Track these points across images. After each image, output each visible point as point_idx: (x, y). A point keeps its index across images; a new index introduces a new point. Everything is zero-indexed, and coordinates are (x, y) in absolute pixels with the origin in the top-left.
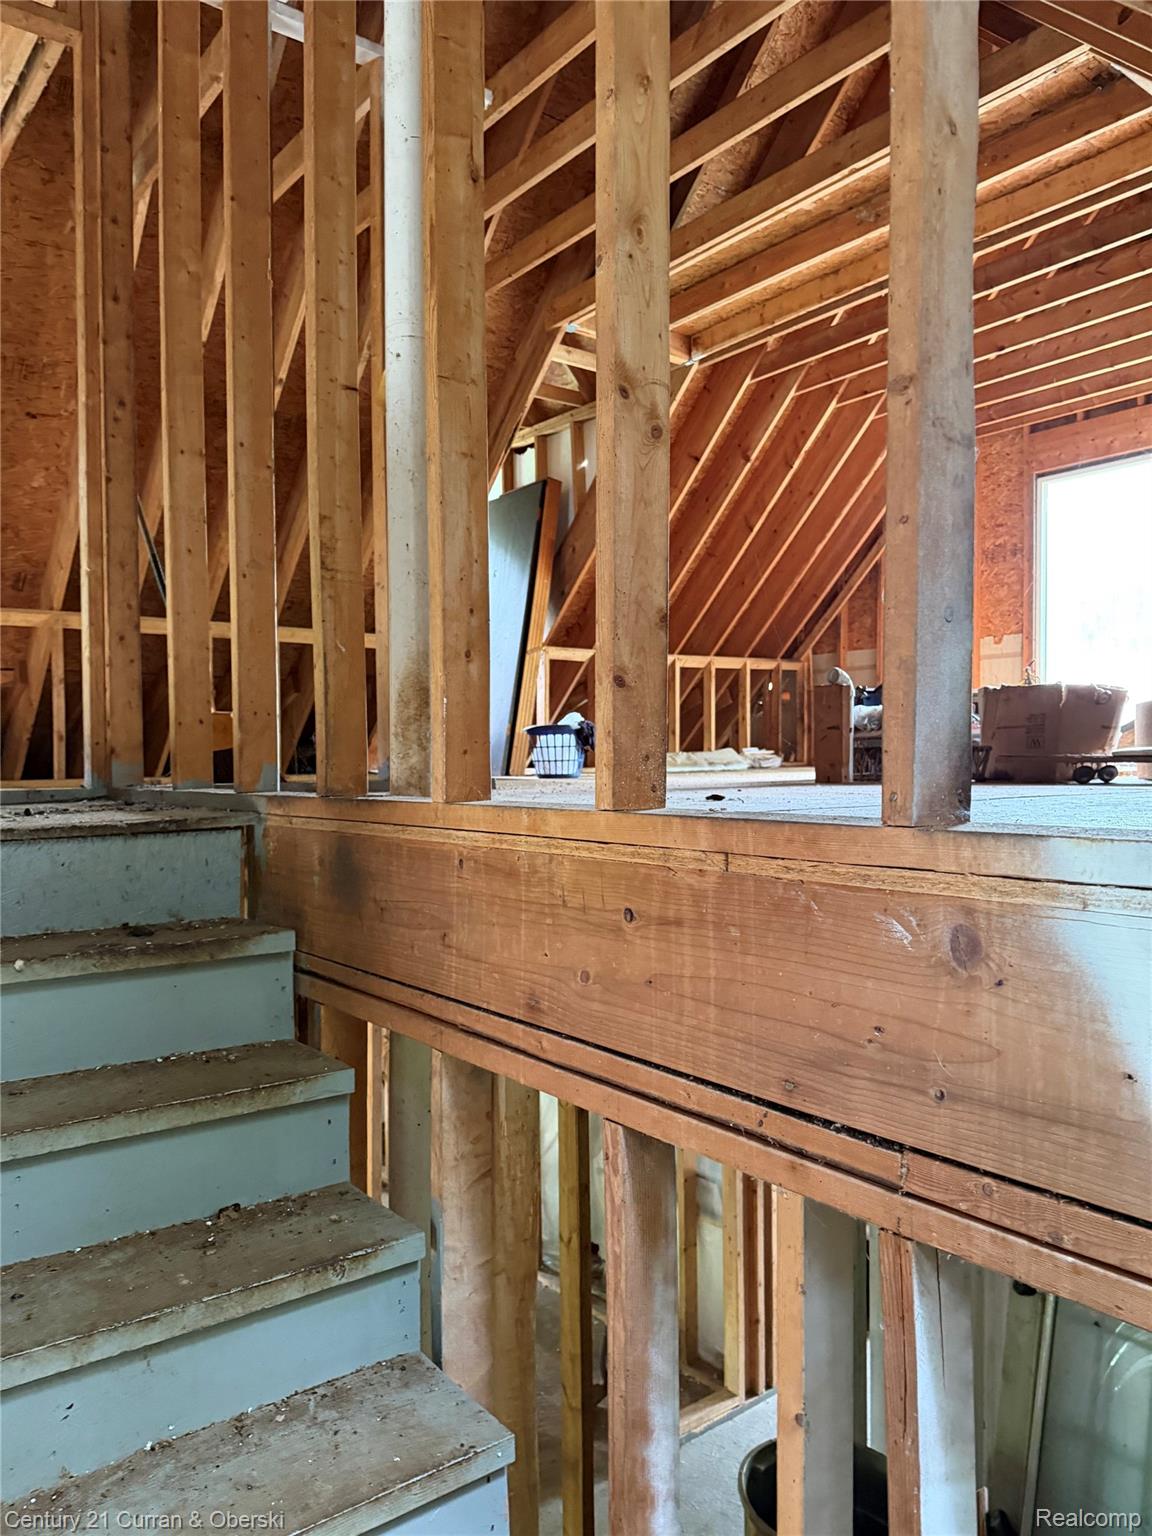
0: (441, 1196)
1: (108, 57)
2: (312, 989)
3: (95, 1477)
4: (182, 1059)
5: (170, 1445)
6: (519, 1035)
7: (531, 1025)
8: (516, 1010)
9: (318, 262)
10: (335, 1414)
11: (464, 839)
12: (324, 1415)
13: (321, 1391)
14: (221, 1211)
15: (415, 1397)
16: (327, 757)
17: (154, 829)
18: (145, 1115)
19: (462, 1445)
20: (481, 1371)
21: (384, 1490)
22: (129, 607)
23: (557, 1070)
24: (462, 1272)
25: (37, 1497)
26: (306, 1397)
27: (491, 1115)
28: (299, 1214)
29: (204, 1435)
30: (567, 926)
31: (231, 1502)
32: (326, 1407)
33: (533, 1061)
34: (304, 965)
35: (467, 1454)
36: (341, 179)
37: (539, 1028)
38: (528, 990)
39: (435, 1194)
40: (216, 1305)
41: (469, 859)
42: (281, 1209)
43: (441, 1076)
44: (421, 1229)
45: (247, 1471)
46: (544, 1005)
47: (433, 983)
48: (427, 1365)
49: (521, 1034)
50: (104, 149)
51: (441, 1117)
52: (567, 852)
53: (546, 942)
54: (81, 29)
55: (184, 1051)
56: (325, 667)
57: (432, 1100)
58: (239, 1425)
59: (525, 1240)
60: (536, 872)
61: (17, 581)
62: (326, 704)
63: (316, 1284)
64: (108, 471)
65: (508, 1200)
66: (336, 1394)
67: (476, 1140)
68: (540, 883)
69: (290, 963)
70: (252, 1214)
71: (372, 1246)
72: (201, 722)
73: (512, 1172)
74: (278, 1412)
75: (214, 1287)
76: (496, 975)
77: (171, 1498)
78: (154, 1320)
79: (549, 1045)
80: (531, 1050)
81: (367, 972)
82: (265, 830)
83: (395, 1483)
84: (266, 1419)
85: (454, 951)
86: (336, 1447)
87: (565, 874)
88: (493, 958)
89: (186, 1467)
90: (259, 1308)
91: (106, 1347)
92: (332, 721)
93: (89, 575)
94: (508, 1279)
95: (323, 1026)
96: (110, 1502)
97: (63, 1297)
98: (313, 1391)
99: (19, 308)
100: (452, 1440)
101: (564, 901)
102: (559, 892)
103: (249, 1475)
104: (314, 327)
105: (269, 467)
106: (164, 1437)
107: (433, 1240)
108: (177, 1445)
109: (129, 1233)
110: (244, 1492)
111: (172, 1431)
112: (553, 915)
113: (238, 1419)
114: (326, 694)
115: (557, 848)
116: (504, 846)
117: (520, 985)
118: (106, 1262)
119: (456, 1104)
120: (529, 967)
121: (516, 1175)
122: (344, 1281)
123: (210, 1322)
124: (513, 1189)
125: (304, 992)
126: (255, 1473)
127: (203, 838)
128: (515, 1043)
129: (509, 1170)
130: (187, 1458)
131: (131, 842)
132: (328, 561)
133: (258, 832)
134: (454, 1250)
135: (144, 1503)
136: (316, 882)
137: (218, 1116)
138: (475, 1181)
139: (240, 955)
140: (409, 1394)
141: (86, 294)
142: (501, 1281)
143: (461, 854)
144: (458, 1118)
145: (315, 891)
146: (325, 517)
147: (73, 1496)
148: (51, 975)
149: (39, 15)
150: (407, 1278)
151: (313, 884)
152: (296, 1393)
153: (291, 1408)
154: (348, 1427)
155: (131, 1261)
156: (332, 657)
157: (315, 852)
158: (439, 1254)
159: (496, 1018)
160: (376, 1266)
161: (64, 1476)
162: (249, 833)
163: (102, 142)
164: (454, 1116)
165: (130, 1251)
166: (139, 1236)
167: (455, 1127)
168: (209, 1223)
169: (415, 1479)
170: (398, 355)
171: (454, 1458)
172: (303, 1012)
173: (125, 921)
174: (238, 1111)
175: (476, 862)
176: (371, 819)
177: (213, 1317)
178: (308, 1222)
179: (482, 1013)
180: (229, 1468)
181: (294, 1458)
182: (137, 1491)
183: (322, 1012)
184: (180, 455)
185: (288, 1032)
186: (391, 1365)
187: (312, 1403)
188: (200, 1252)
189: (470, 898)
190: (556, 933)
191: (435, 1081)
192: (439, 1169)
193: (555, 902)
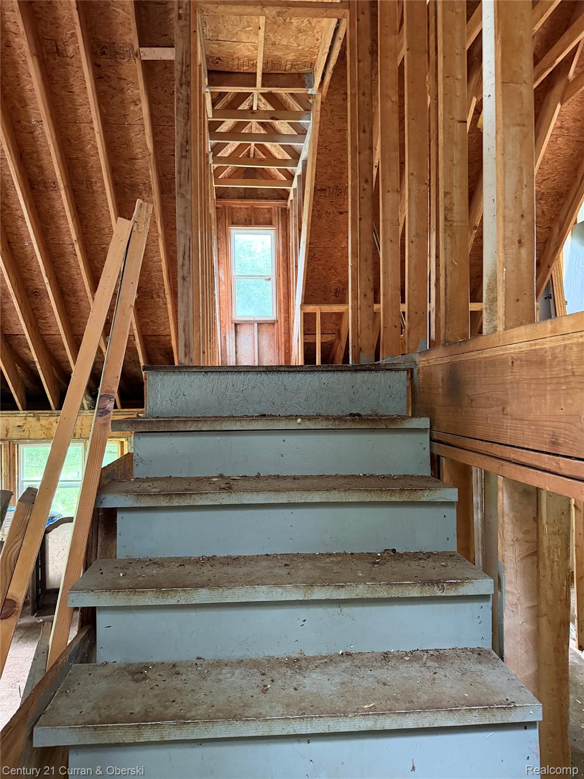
0: (503, 560)
1: (361, 17)
2: (439, 449)
3: (315, 658)
4: (372, 476)
5: (351, 655)
6: (546, 461)
7: (554, 454)
8: (545, 446)
9: (444, 57)
10: (436, 665)
11: (515, 348)
12: (429, 663)
13: (431, 652)
14: (385, 550)
15: (484, 669)
16: (446, 323)
17: (364, 368)
18: (347, 493)
19: (507, 700)
20: (530, 671)
21: (456, 707)
22: (369, 280)
23: (569, 480)
24: (517, 608)
25: (289, 658)
26: (422, 653)
27: (537, 518)
28: (425, 560)
29: (369, 656)
30: (576, 388)
31: (374, 687)
32: (432, 660)
33: (554, 476)
34: (435, 437)
35: (509, 706)
36: (457, 10)
37: (558, 455)
38: (551, 433)
39: (500, 559)
40: (373, 587)
41: (517, 360)
42: (416, 556)
43: (502, 490)
44: (491, 577)
45: (385, 676)
46: (561, 440)
47: (498, 437)
48: (494, 656)
49: (547, 460)
50: (359, 61)
51: (503, 514)
52: (575, 340)
53: (562, 401)
54: (349, 8)
55: (373, 473)
56: (446, 274)
57: (498, 504)
58: (386, 656)
59: (561, 600)
60: (556, 358)
61: (336, 293)
62: (446, 294)
63: (428, 592)
64: (360, 215)
65: (548, 572)
66: (439, 656)
67: (526, 532)
68: (558, 364)
69: (428, 435)
70: (402, 555)
71: (461, 579)
72: (396, 327)
73: (552, 557)
74: (407, 655)
75: (373, 579)
76: (533, 427)
77: (346, 677)
78: (342, 586)
79: (564, 465)
80: (553, 470)
81: (464, 437)
82: (418, 370)
83: (463, 705)
84: (400, 657)
85: (509, 417)
86: (434, 680)
87: (573, 355)
88: (531, 417)
89: (356, 666)
90: (396, 596)
91: (319, 594)
92: (448, 303)
93: (352, 266)
94: (549, 621)
95: (444, 469)
96: (318, 670)
97: (305, 570)
98: (427, 651)
99: (335, 163)
100: (501, 696)
101: (573, 372)
102: (570, 368)
103: (385, 678)
104: (442, 93)
105: (426, 184)
106: (349, 650)
107: (499, 585)
108: (354, 656)
109: (341, 551)
110: (381, 685)
111: (352, 649)
112: (566, 383)
113: (386, 653)
114: (446, 289)
115: (569, 339)
116: (538, 347)
117: (546, 430)
118: (328, 560)
119: (513, 508)
120: (552, 418)
121: (553, 558)
122: (443, 594)
123: (369, 596)
124: (552, 568)
125: (436, 452)
126: (388, 679)
127: (388, 374)
128: (543, 466)
129: (549, 555)
130: (357, 662)
131: (354, 375)
132: (448, 217)
133: (415, 371)
134: (512, 594)
135: (333, 675)
136: (440, 393)
137: (383, 500)
138: (525, 557)
139: (401, 427)
140: (480, 667)
141: (351, 132)
142: (544, 621)
143: (512, 358)
144: (514, 517)
145: (440, 399)
146: (447, 193)
147: (304, 663)
148: (313, 427)
149: (331, 8)
150: (484, 604)
151: (439, 394)
152: (418, 650)
153: (414, 656)
154: (442, 673)
155: (339, 562)
156: (450, 268)
157: (439, 374)
158: (502, 594)
159: (533, 453)
160: (463, 591)
161: (301, 653)
162: (410, 371)
163: (358, 57)
164: (511, 515)
165: (340, 558)
166: (345, 554)
167: (512, 522)
168: (379, 555)
169: (475, 708)
170: (490, 96)
171: (501, 704)
172: (435, 461)
173: (351, 412)
174: (394, 499)
175: (521, 360)
176: (467, 351)
177: (372, 594)
178: (430, 563)
179: (524, 451)
180: (377, 673)
181: (411, 678)
182: (331, 669)
183: (444, 461)
184: (388, 194)
185: (427, 471)
186: (473, 651)
187: (425, 657)
188: (372, 565)
189: (518, 383)
190: (568, 394)
191: (500, 494)
192: (502, 545)
193: (567, 374)
